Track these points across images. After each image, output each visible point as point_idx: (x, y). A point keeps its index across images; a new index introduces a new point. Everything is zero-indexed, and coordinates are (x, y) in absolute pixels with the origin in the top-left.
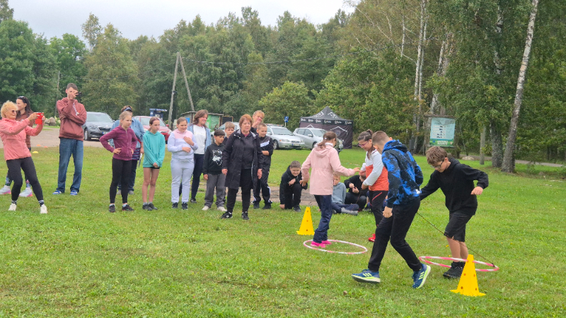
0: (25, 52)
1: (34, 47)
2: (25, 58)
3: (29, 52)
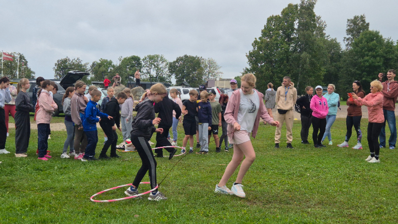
0: (378, 52)
1: (384, 47)
2: (378, 56)
3: (381, 52)
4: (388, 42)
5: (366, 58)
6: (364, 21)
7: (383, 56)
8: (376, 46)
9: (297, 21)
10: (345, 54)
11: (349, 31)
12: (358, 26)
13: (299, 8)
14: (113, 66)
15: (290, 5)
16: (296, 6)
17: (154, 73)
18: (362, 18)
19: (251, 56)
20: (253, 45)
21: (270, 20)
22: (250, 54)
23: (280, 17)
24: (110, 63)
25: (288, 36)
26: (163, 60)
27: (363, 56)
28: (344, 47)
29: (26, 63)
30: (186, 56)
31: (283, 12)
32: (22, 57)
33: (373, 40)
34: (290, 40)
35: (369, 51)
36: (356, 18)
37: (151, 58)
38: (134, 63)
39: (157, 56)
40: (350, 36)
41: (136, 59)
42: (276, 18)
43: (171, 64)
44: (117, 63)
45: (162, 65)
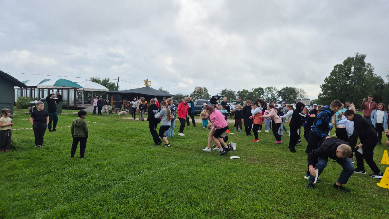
9: (353, 67)
13: (354, 59)
14: (249, 93)
15: (348, 58)
16: (353, 58)
17: (270, 96)
19: (324, 86)
20: (325, 81)
22: (323, 86)
23: (342, 65)
24: (247, 91)
25: (347, 75)
26: (275, 89)
29: (207, 91)
30: (287, 87)
31: (344, 62)
32: (205, 88)
34: (348, 78)
37: (269, 88)
38: (260, 91)
39: (272, 87)
41: (261, 89)
42: (340, 66)
43: (279, 91)
44: (251, 91)
45: (275, 92)
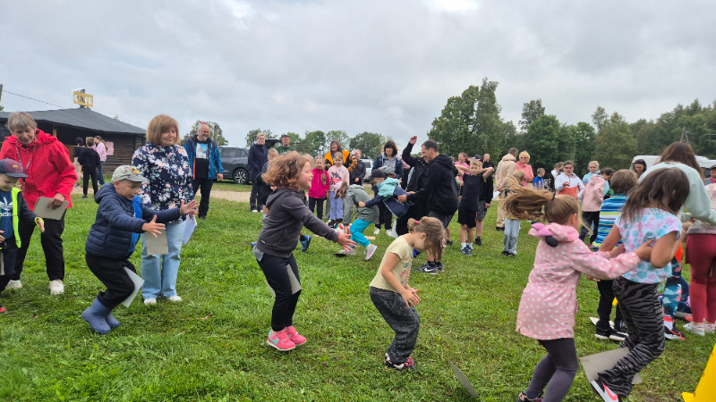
4: (564, 127)
5: (542, 141)
6: (539, 105)
7: (557, 140)
8: (552, 130)
9: (477, 103)
10: (519, 136)
11: (525, 115)
12: (533, 111)
13: (480, 89)
14: (300, 140)
15: (471, 87)
16: (477, 88)
18: (539, 103)
20: (432, 124)
21: (450, 101)
22: (431, 132)
23: (460, 99)
24: (297, 136)
25: (467, 117)
26: (345, 136)
27: (538, 139)
28: (519, 130)
29: (220, 132)
31: (463, 94)
32: (217, 127)
33: (549, 124)
34: (469, 121)
35: (544, 134)
36: (532, 102)
37: (334, 133)
38: (319, 137)
40: (525, 120)
41: (320, 134)
43: (353, 139)
44: (303, 137)
45: (344, 141)
